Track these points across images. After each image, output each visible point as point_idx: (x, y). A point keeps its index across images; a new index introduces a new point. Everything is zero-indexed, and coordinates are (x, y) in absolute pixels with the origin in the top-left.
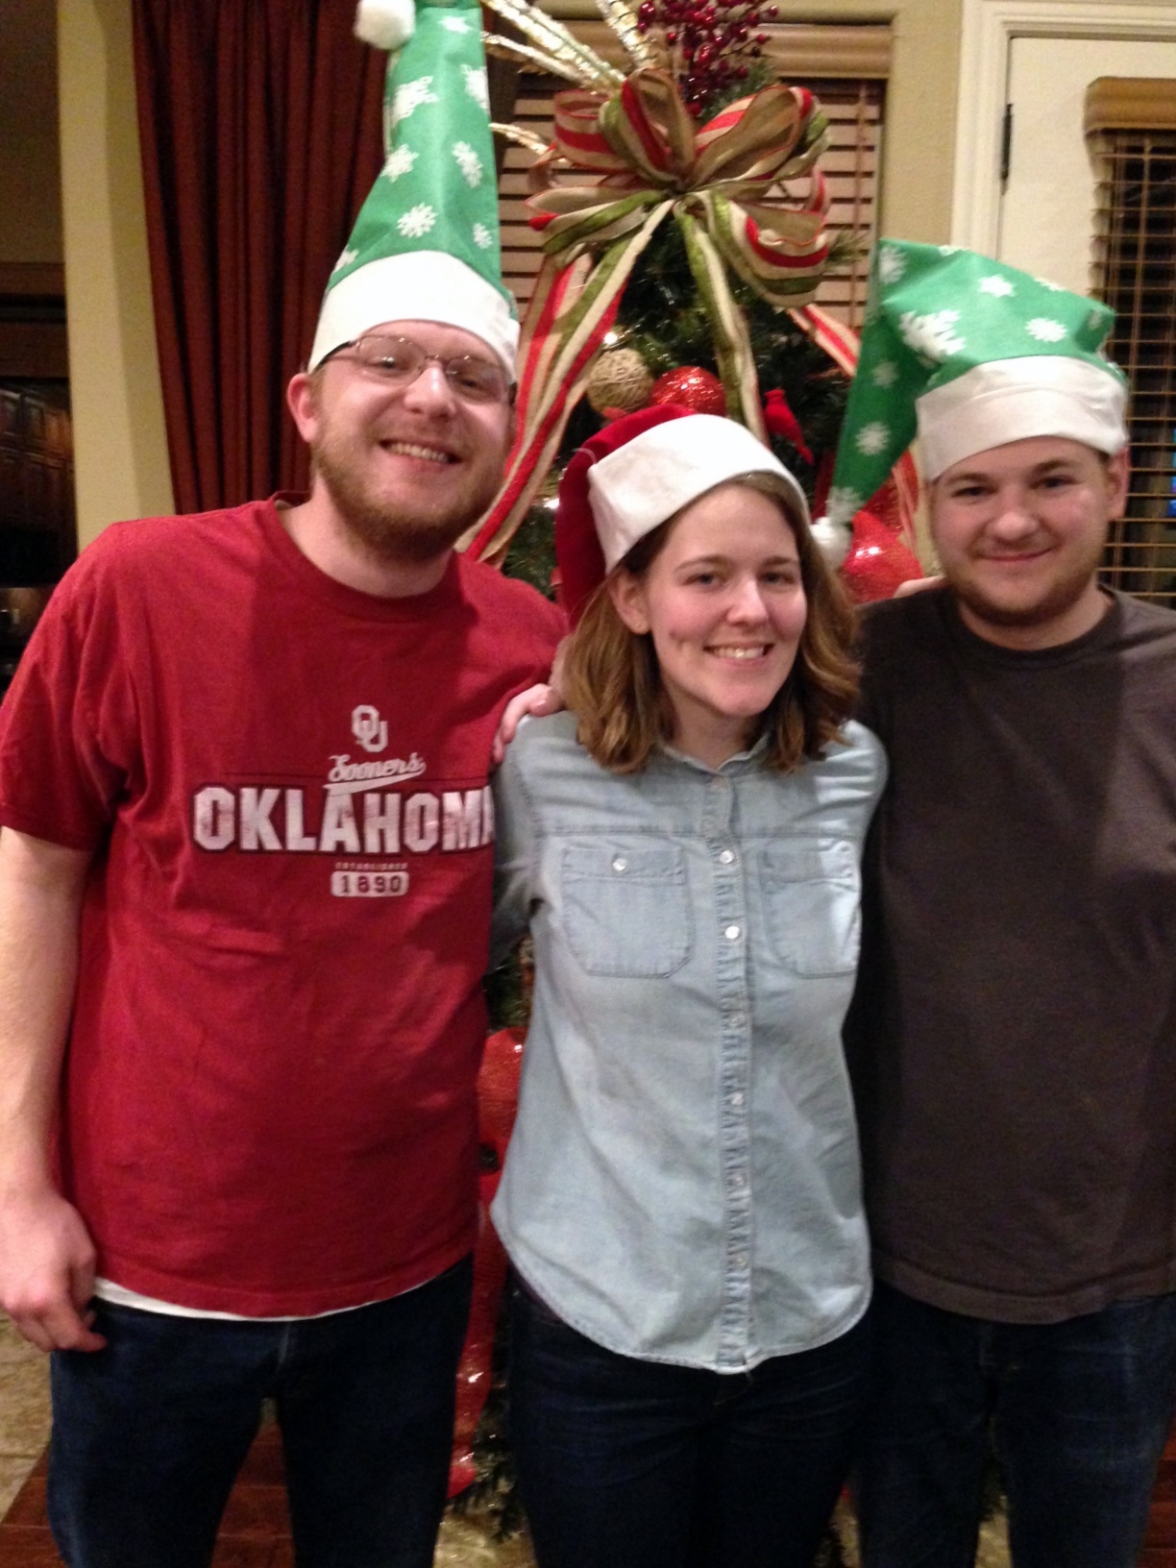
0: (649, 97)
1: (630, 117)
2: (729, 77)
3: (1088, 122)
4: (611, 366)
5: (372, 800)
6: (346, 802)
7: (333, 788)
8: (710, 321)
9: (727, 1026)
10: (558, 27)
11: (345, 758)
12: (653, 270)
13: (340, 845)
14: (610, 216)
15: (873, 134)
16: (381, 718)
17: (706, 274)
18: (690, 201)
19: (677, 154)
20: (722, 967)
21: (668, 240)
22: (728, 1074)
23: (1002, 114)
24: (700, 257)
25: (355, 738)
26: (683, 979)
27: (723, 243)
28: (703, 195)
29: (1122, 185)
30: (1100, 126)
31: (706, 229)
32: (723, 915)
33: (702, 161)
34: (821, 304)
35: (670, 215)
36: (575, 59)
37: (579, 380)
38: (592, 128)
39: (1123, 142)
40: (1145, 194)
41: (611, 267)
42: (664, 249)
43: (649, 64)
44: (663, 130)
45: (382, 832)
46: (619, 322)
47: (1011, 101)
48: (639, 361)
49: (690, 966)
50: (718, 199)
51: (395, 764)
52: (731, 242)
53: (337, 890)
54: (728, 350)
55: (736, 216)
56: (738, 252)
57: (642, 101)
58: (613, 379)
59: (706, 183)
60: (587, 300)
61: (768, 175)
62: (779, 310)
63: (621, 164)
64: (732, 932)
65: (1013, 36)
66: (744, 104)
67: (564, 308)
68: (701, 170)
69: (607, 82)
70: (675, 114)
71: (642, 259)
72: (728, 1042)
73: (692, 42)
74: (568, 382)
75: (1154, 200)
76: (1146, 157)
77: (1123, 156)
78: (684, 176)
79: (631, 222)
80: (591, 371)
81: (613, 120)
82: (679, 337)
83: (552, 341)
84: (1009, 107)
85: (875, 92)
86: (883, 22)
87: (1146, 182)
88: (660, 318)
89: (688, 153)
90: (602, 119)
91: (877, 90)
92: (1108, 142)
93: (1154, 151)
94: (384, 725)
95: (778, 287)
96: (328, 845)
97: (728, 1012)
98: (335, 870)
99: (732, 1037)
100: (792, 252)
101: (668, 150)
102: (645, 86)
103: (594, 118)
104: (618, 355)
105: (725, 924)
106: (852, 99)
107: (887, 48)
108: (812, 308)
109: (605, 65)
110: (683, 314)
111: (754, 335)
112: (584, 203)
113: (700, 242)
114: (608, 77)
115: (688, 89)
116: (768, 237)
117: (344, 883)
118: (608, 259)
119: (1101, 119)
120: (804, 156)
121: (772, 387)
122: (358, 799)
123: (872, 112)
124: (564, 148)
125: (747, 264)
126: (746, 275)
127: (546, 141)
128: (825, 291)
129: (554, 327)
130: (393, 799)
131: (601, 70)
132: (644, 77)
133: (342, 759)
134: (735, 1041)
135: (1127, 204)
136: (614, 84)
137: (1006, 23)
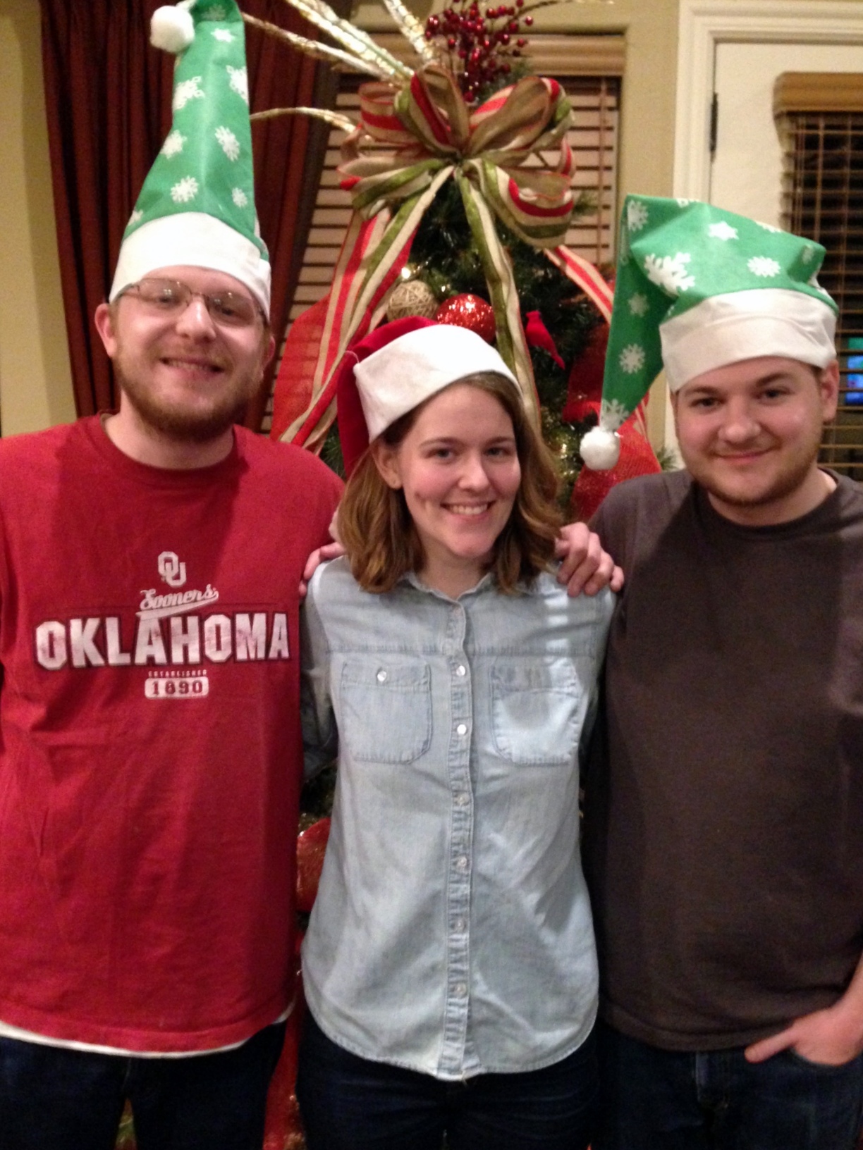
0: (433, 88)
1: (418, 102)
2: (496, 72)
3: (775, 107)
4: (405, 294)
5: (176, 623)
6: (155, 625)
7: (143, 615)
8: (482, 259)
9: (456, 803)
10: (363, 35)
11: (153, 591)
12: (438, 220)
13: (151, 659)
14: (403, 179)
15: (612, 118)
16: (180, 560)
17: (479, 221)
18: (466, 167)
19: (455, 132)
20: (452, 757)
21: (449, 196)
22: (454, 841)
23: (711, 101)
24: (473, 210)
25: (161, 576)
26: (422, 765)
27: (491, 199)
28: (476, 162)
29: (803, 154)
30: (785, 109)
31: (478, 188)
32: (456, 716)
33: (474, 137)
34: (570, 247)
35: (451, 178)
36: (376, 59)
37: (381, 305)
38: (389, 112)
39: (802, 121)
40: (820, 160)
41: (404, 219)
42: (446, 204)
43: (434, 63)
44: (445, 113)
45: (187, 647)
46: (410, 261)
47: (717, 91)
48: (425, 290)
49: (428, 755)
50: (487, 166)
51: (193, 594)
52: (498, 198)
53: (149, 692)
54: (496, 281)
55: (502, 178)
56: (503, 206)
57: (427, 90)
58: (407, 303)
59: (479, 153)
60: (386, 243)
61: (526, 147)
62: (538, 251)
63: (413, 140)
64: (462, 729)
65: (717, 41)
66: (506, 92)
67: (369, 250)
68: (475, 143)
69: (401, 77)
70: (454, 101)
71: (429, 213)
72: (456, 816)
73: (467, 46)
74: (372, 308)
75: (827, 165)
76: (821, 133)
77: (805, 132)
78: (461, 150)
79: (420, 183)
80: (389, 298)
81: (405, 105)
82: (458, 272)
83: (360, 276)
84: (715, 97)
85: (614, 86)
86: (619, 32)
87: (821, 151)
88: (444, 257)
89: (464, 131)
90: (396, 104)
91: (615, 84)
92: (792, 122)
93: (827, 127)
94: (183, 566)
95: (535, 232)
96: (141, 659)
97: (457, 792)
98: (148, 677)
99: (460, 812)
100: (544, 205)
101: (449, 128)
102: (429, 79)
103: (392, 104)
104: (409, 287)
105: (458, 722)
106: (595, 91)
107: (622, 53)
108: (563, 248)
109: (400, 64)
110: (462, 254)
111: (516, 270)
112: (384, 169)
113: (474, 198)
114: (401, 73)
115: (464, 83)
116: (527, 194)
117: (154, 688)
118: (402, 211)
119: (785, 103)
120: (554, 132)
121: (531, 308)
122: (165, 624)
123: (611, 101)
124: (368, 127)
125: (511, 215)
126: (510, 223)
127: (354, 122)
128: (572, 236)
129: (362, 265)
130: (193, 622)
131: (396, 68)
132: (429, 72)
133: (149, 594)
134: (462, 816)
135: (806, 168)
136: (406, 77)
137: (711, 32)
